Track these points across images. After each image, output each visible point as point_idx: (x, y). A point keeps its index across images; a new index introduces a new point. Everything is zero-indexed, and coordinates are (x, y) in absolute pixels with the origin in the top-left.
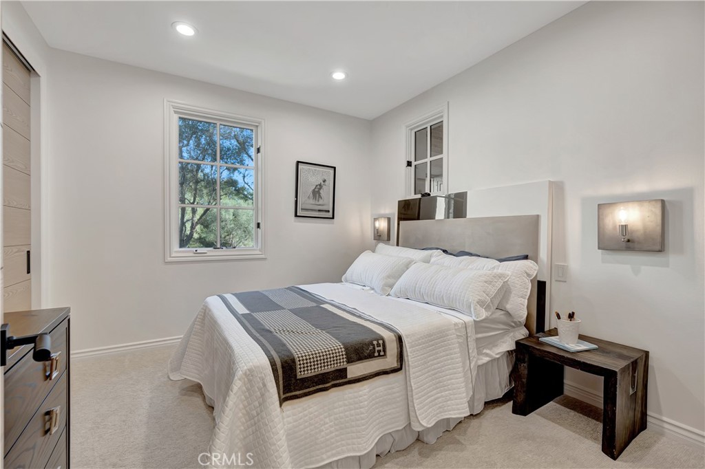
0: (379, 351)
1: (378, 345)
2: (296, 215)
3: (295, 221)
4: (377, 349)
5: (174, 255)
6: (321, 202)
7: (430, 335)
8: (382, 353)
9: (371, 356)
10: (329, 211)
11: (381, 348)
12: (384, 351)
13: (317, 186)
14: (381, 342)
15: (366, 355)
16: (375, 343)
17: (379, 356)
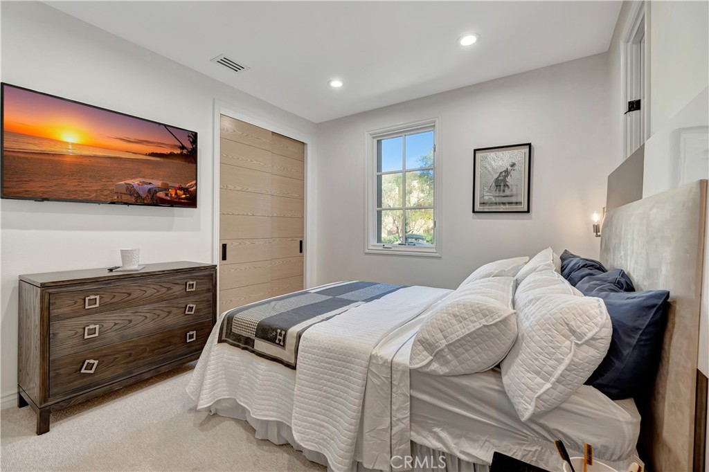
0: (280, 340)
1: (280, 334)
2: (474, 212)
3: (473, 218)
4: (279, 337)
5: (371, 248)
6: (507, 192)
7: (329, 351)
8: (282, 343)
9: (272, 340)
10: (521, 203)
11: (282, 338)
12: (284, 341)
13: (501, 173)
14: (283, 333)
15: (268, 336)
16: (279, 331)
17: (279, 344)
